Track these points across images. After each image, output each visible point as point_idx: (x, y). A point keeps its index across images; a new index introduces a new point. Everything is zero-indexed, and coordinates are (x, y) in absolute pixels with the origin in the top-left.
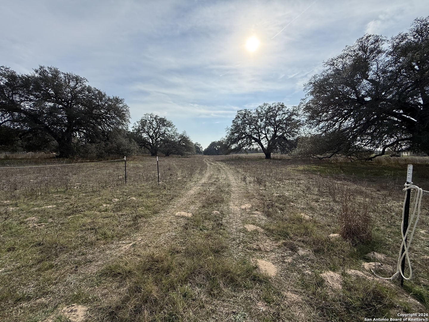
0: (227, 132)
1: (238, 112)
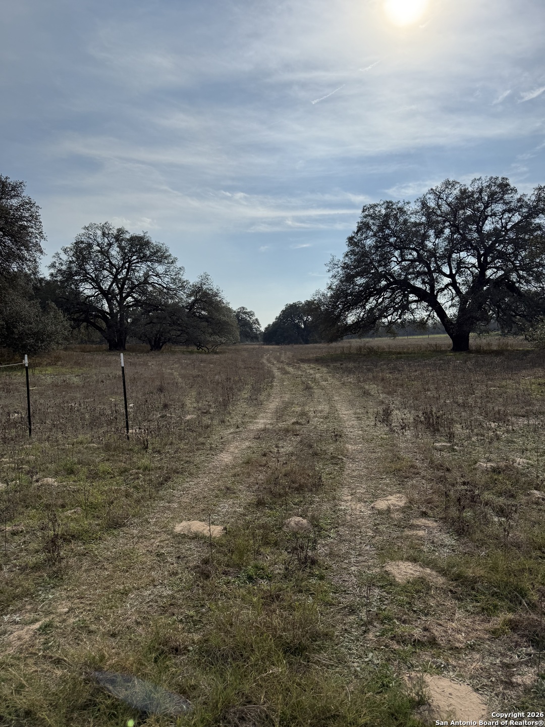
0: (331, 274)
1: (363, 211)
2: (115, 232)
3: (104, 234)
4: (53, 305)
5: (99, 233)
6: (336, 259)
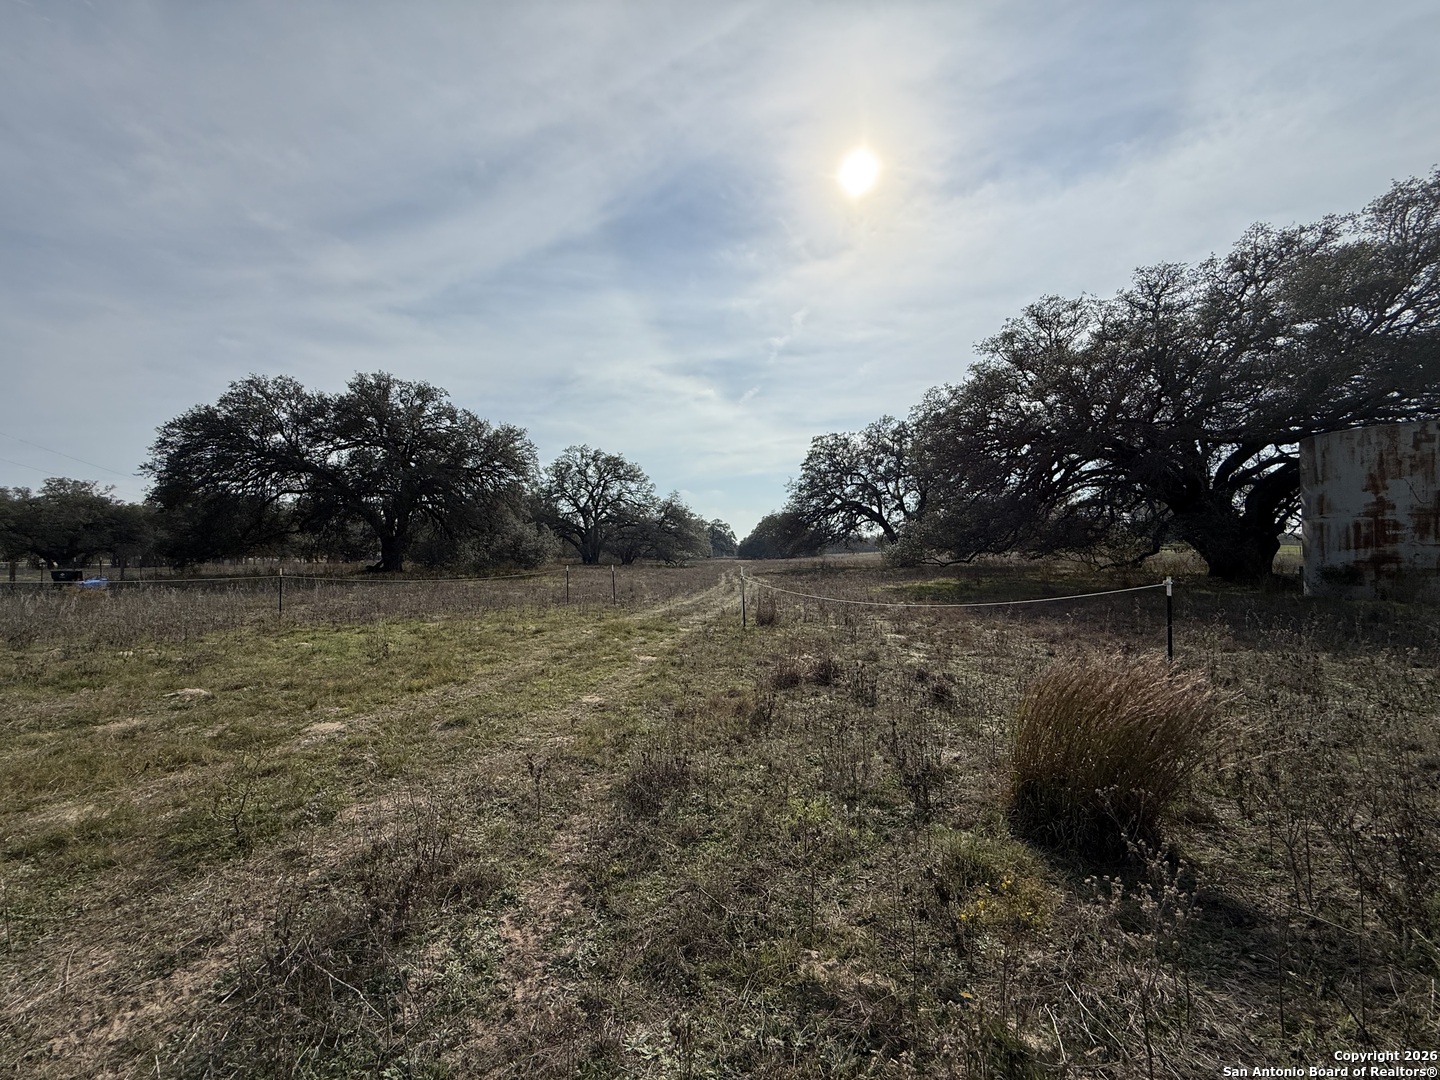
0: (790, 494)
1: (814, 441)
2: (593, 454)
3: (582, 456)
4: (546, 526)
5: (579, 455)
6: (794, 481)
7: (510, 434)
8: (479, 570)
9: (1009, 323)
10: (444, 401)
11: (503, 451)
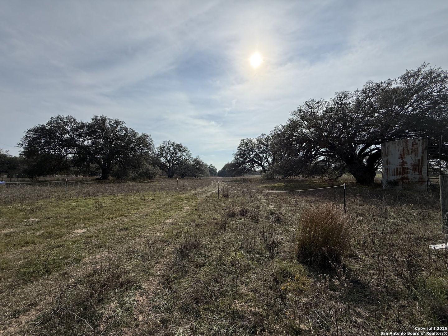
0: (234, 157)
1: (241, 141)
2: (172, 143)
3: (169, 144)
4: (157, 166)
5: (167, 143)
6: (235, 153)
7: (145, 136)
8: (134, 180)
9: (300, 106)
10: (124, 125)
11: (143, 142)
